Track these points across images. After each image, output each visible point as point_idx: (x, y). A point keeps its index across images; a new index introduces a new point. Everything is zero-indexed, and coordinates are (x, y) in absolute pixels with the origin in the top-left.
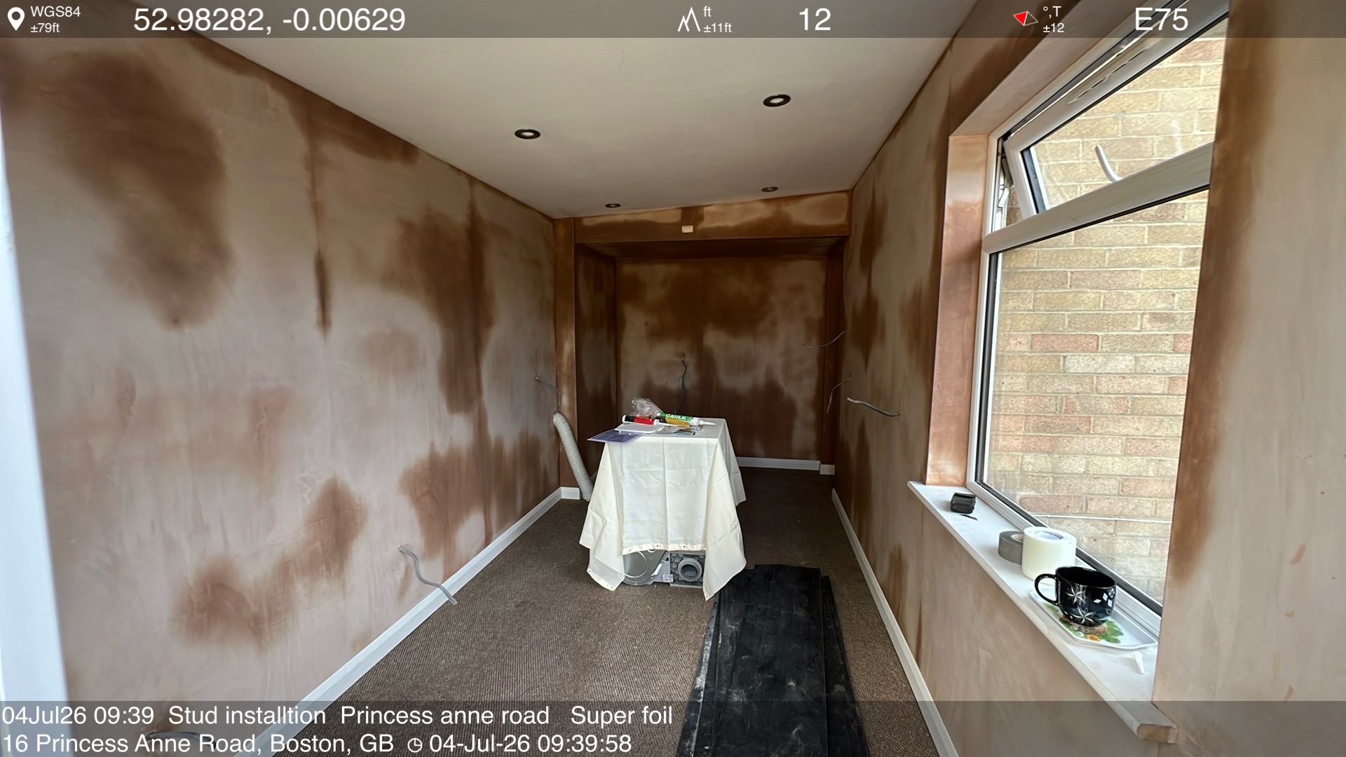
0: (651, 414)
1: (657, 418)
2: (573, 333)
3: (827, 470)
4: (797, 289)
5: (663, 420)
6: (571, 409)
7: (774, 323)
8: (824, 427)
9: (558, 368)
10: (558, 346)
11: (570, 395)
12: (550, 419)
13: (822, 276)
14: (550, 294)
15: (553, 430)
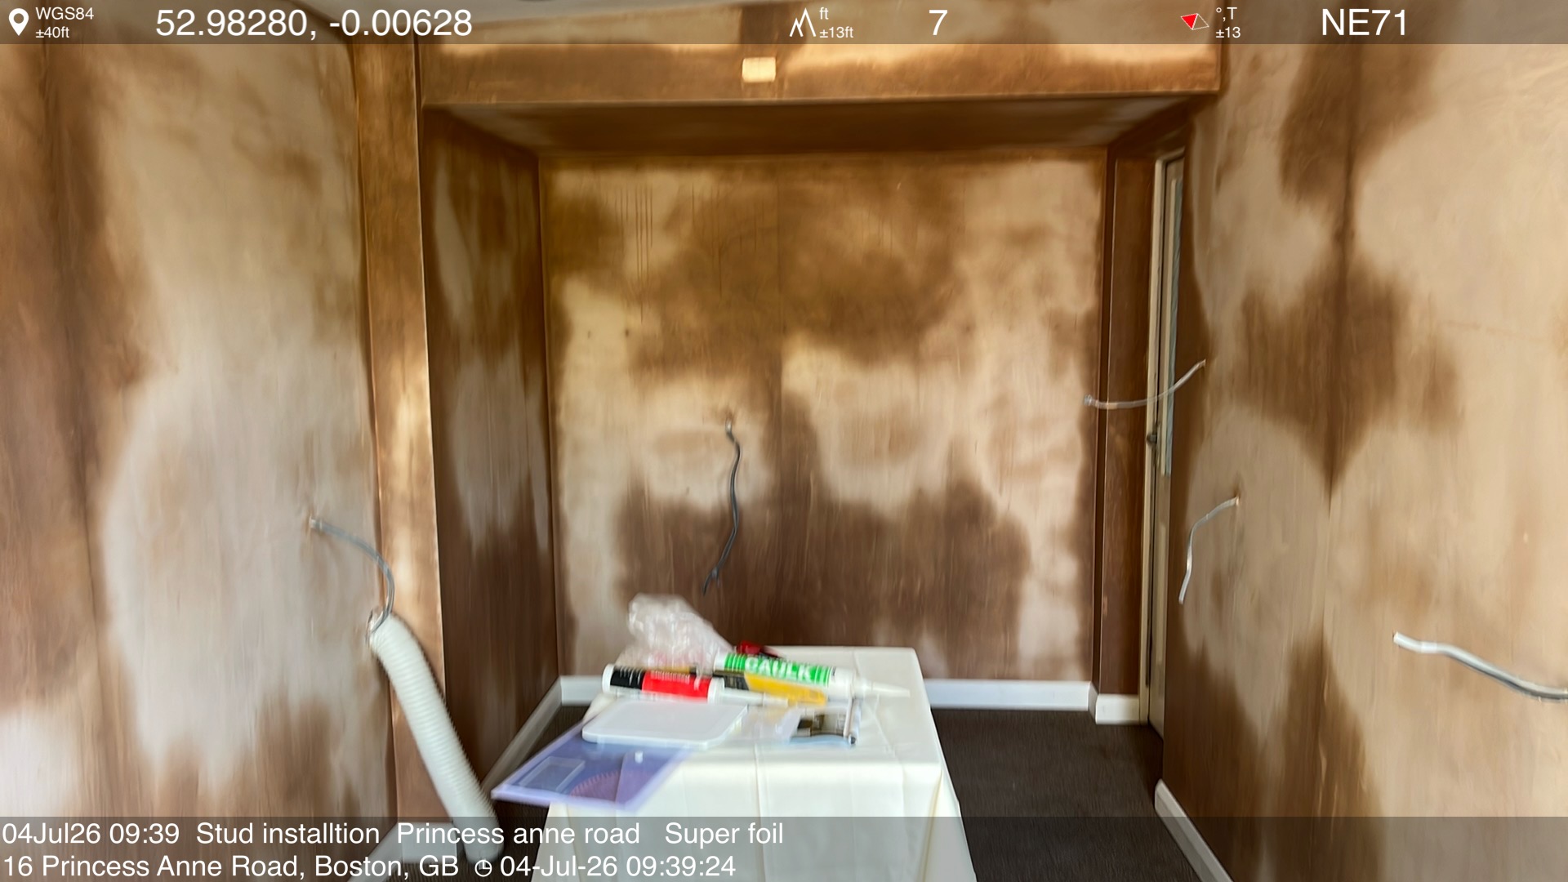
0: (692, 658)
1: (717, 675)
2: (424, 376)
3: (1112, 709)
4: (1026, 239)
5: (736, 681)
6: (423, 597)
7: (968, 329)
8: (1104, 600)
9: (381, 479)
10: (378, 413)
11: (422, 559)
12: (359, 635)
13: (1092, 205)
14: (346, 260)
15: (370, 667)
